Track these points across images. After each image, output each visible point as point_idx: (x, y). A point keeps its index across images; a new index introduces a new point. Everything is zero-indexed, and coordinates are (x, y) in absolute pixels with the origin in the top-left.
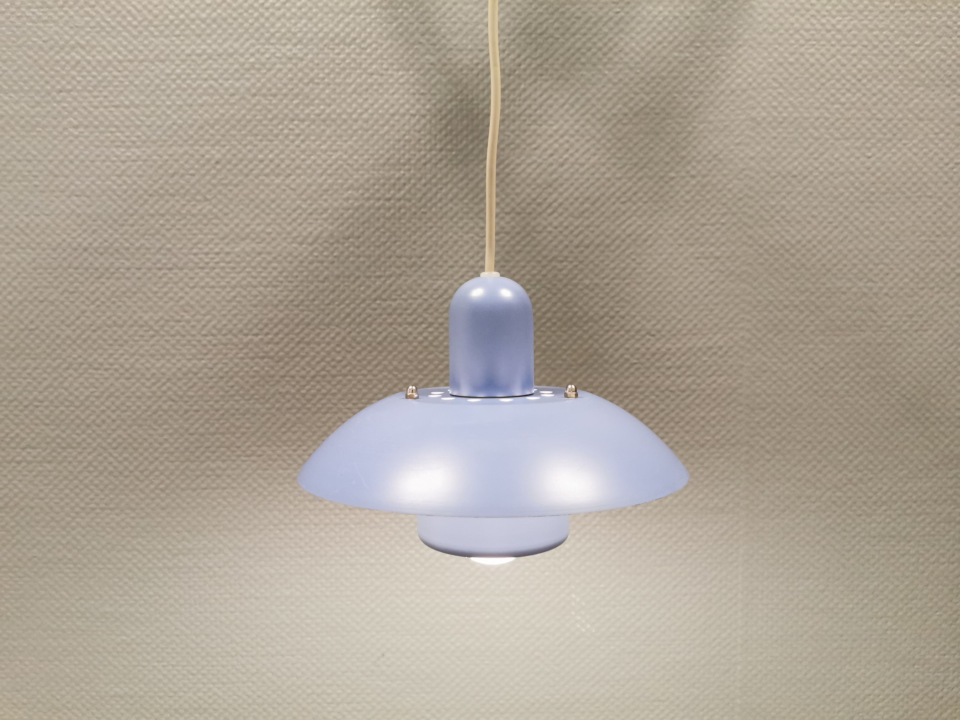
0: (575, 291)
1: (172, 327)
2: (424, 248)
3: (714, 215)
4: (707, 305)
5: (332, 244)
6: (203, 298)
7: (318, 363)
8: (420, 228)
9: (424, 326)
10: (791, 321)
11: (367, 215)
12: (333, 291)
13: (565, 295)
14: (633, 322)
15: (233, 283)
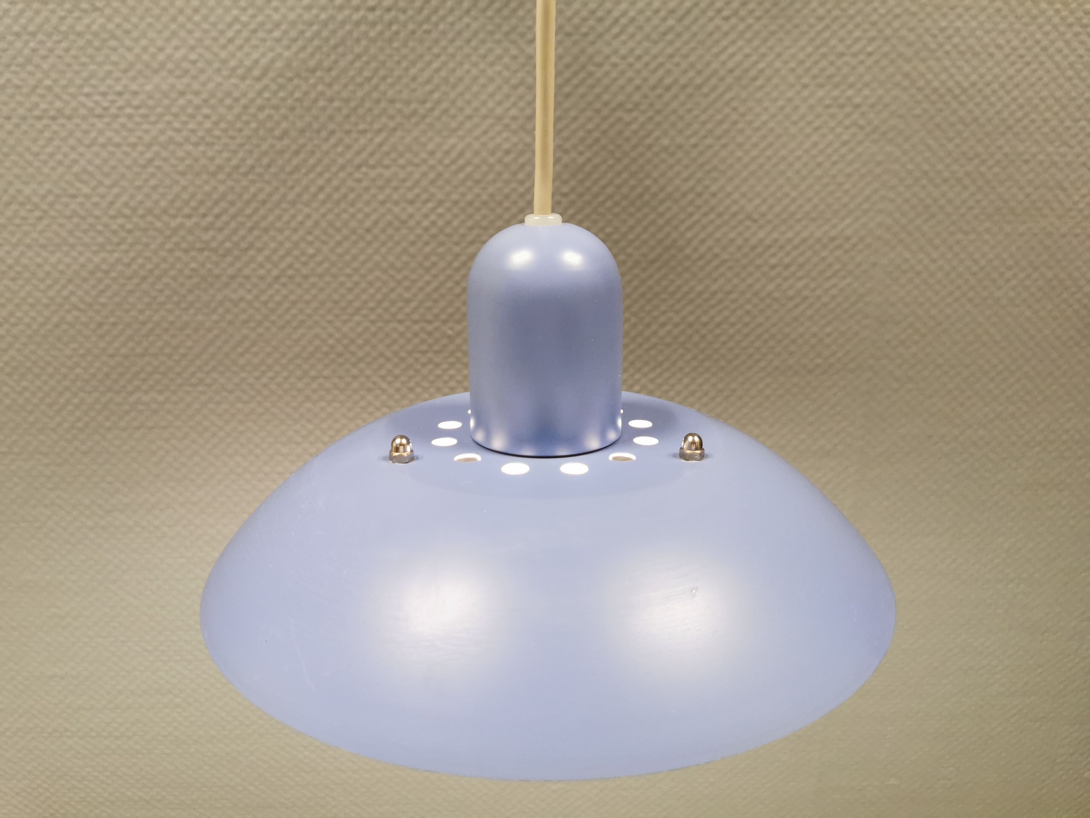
0: (649, 155)
1: (67, 205)
2: (428, 88)
3: (858, 39)
4: (834, 177)
5: (290, 80)
6: (105, 161)
7: (283, 258)
8: (421, 56)
9: (430, 205)
10: (950, 201)
11: (340, 33)
12: (297, 153)
13: (634, 160)
14: (728, 202)
15: (147, 138)
